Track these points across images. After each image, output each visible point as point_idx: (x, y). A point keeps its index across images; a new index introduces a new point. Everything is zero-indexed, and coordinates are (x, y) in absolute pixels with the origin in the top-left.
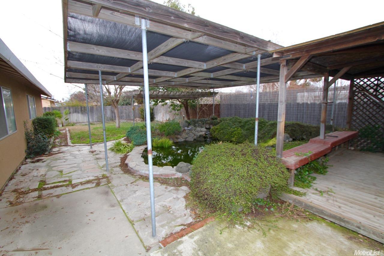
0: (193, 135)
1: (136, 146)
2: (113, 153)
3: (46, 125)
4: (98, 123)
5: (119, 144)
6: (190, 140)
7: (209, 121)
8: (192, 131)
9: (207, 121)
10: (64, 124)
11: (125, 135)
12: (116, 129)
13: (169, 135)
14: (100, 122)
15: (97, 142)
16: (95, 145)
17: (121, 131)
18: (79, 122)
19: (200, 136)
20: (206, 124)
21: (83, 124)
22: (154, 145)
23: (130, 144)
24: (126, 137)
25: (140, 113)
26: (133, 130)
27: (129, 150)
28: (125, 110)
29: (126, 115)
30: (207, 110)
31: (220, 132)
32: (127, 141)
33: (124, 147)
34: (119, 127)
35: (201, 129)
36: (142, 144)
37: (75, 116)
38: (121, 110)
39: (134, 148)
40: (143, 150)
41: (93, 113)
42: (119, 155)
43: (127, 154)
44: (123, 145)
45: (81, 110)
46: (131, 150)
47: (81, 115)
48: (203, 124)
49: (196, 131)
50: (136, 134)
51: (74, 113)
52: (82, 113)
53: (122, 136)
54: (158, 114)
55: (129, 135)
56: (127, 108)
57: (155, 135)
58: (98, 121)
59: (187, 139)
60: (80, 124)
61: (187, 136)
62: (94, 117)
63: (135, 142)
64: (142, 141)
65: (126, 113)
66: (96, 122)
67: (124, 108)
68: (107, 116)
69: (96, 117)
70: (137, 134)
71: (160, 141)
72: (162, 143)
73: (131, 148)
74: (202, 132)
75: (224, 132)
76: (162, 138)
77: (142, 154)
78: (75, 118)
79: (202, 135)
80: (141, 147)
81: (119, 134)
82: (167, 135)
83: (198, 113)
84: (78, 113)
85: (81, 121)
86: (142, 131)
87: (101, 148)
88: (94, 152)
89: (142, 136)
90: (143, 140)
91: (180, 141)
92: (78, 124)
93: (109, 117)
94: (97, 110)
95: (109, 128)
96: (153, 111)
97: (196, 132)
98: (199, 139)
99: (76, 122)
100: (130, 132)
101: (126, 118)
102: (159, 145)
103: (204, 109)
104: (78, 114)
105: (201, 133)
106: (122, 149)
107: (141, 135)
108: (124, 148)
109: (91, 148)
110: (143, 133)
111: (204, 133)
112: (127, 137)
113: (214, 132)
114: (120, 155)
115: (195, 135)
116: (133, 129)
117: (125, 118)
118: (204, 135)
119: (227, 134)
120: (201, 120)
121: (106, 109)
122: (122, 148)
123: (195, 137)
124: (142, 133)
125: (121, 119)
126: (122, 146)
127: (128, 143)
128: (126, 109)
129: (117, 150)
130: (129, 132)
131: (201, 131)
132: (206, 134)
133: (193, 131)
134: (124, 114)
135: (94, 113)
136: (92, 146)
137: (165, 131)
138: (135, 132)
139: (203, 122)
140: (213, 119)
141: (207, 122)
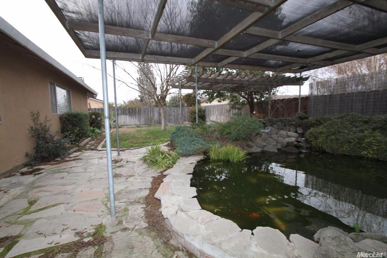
0: (275, 143)
1: (182, 156)
2: (145, 166)
3: (75, 122)
4: (145, 126)
5: (155, 152)
6: (272, 151)
7: (294, 121)
8: (273, 136)
9: (290, 121)
10: (112, 127)
11: (169, 139)
12: (161, 132)
13: (236, 140)
14: (147, 126)
15: (132, 146)
16: (126, 151)
17: (167, 134)
18: (126, 124)
19: (288, 144)
20: (290, 125)
21: (130, 126)
22: (213, 156)
23: (173, 153)
24: (169, 142)
25: (189, 116)
26: (180, 132)
27: (171, 162)
28: (173, 113)
29: (174, 118)
30: (283, 107)
31: (330, 138)
32: (170, 147)
33: (164, 157)
34: (165, 130)
35: (287, 133)
36: (191, 153)
37: (123, 118)
38: (169, 112)
39: (179, 160)
40: (193, 166)
41: (140, 115)
42: (153, 170)
43: (165, 173)
44: (162, 154)
45: (129, 112)
46: (174, 163)
47: (129, 117)
48: (285, 126)
49: (278, 135)
50: (183, 137)
51: (122, 114)
52: (130, 116)
53: (165, 140)
54: (211, 116)
55: (174, 138)
56: (175, 110)
57: (212, 139)
58: (145, 124)
59: (265, 149)
60: (127, 126)
61: (264, 144)
62: (142, 120)
63: (181, 149)
64: (193, 149)
65: (174, 116)
66: (143, 125)
67: (172, 110)
68: (155, 118)
69: (143, 119)
70: (185, 136)
71: (224, 149)
72: (227, 154)
73: (173, 158)
74: (290, 138)
75: (337, 139)
76: (226, 146)
77: (191, 175)
78: (123, 120)
79: (292, 143)
80: (190, 158)
81: (162, 138)
82: (234, 140)
83: (269, 112)
84: (126, 114)
85: (128, 124)
86: (192, 133)
87: (133, 156)
88: (118, 162)
89: (193, 141)
90: (193, 146)
91: (254, 151)
92: (125, 127)
93: (157, 119)
94: (144, 111)
95: (153, 131)
96: (204, 113)
97: (278, 137)
98: (286, 149)
99: (123, 124)
100: (174, 135)
101: (175, 121)
102: (221, 157)
103: (278, 106)
104: (126, 116)
105: (288, 140)
106: (159, 160)
107: (190, 139)
108: (163, 159)
109: (119, 155)
110: (194, 136)
111: (293, 139)
112: (171, 141)
113: (316, 138)
114: (154, 172)
115: (277, 142)
116: (179, 130)
117: (173, 122)
118: (296, 143)
119: (346, 143)
120: (280, 120)
121: (154, 111)
122: (159, 158)
123: (279, 146)
124: (192, 136)
125: (169, 122)
126: (159, 156)
127: (171, 150)
128: (175, 112)
129: (151, 161)
130: (174, 133)
131: (288, 136)
132: (299, 142)
133: (275, 136)
134: (172, 117)
135: (142, 116)
136: (121, 152)
137: (230, 133)
138: (182, 134)
139: (284, 122)
140: (301, 118)
141: (290, 123)
